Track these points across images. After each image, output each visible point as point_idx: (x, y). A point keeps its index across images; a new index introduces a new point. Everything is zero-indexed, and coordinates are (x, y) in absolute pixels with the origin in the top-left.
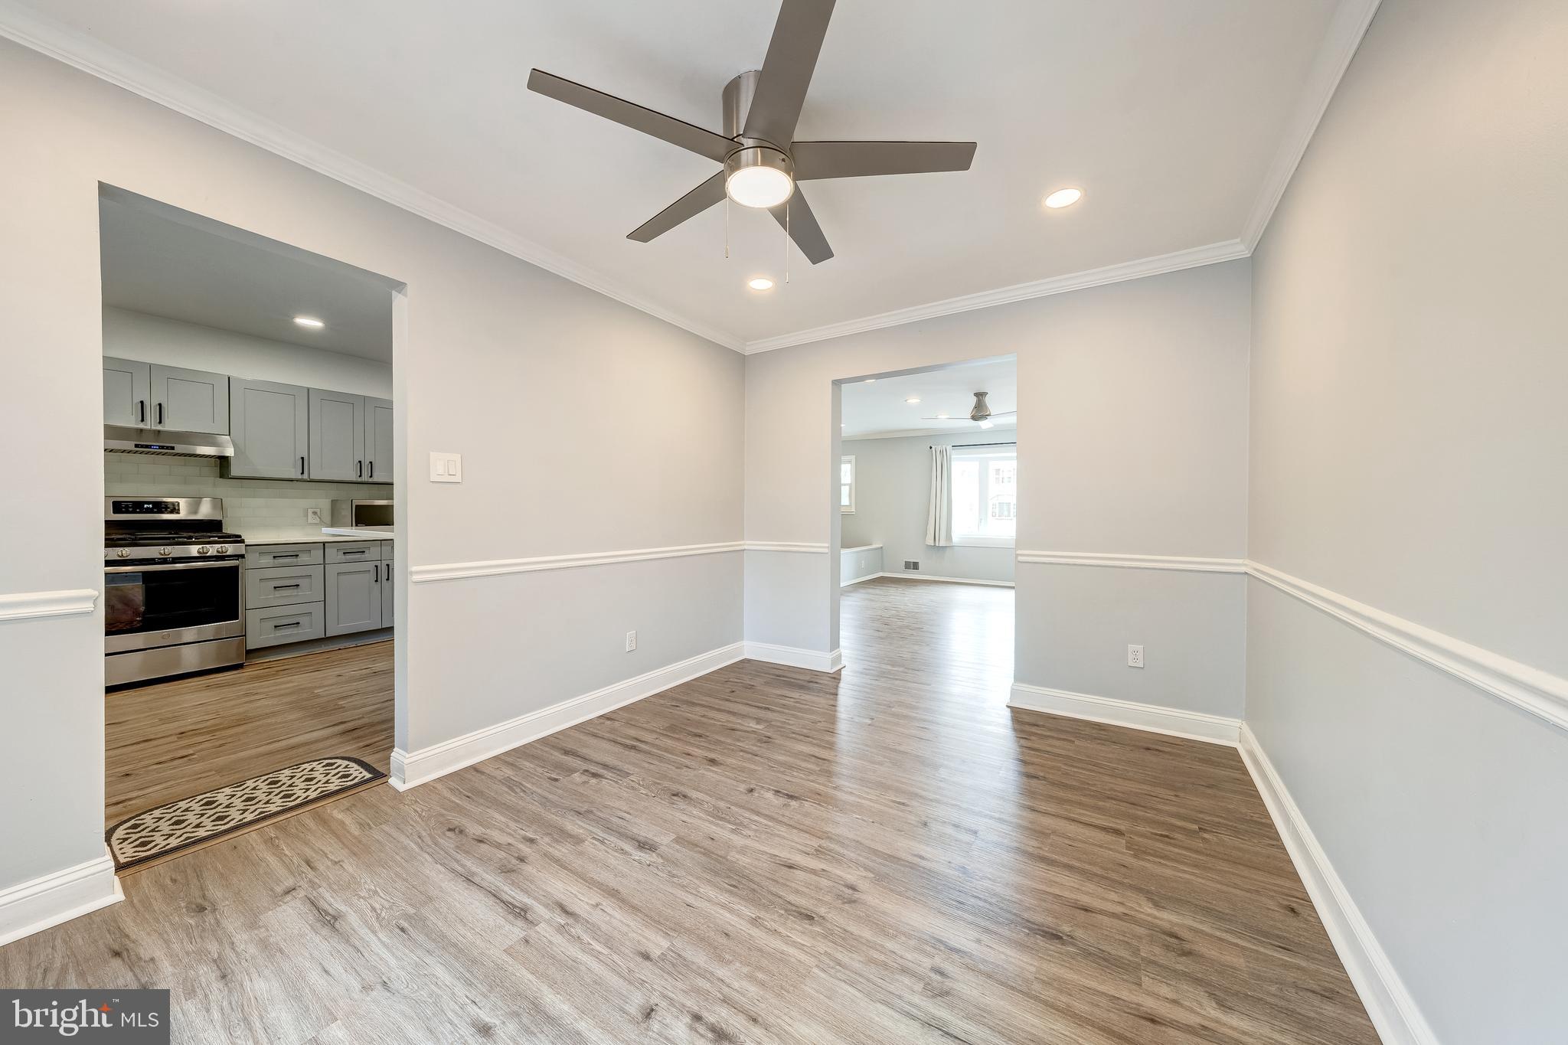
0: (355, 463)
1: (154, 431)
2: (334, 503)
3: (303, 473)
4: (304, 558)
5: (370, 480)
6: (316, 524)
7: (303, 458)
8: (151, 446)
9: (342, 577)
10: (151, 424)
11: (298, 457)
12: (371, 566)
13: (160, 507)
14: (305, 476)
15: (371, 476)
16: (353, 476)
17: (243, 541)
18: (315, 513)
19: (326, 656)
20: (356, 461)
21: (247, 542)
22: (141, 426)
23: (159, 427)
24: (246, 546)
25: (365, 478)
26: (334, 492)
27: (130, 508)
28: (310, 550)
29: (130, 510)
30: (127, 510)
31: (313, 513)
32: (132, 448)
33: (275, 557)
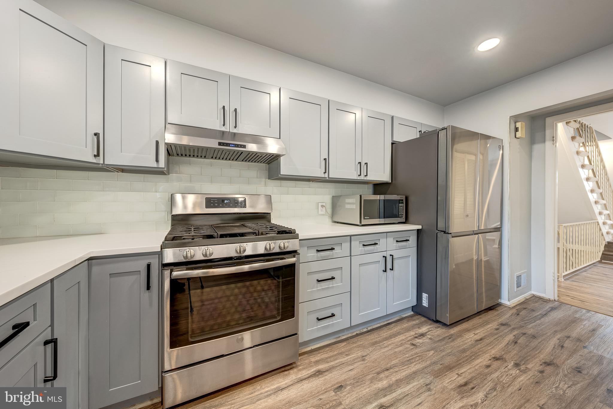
0: (357, 164)
1: (232, 133)
2: (334, 199)
3: (325, 172)
4: (338, 251)
5: (365, 179)
6: (323, 215)
7: (325, 160)
8: (229, 144)
9: (363, 268)
10: (229, 128)
11: (323, 159)
12: (378, 257)
13: (235, 203)
14: (327, 175)
15: (367, 175)
16: (355, 175)
17: (296, 237)
21: (301, 236)
22: (223, 129)
23: (235, 131)
24: (300, 240)
25: (363, 177)
27: (216, 203)
28: (341, 243)
29: (216, 205)
30: (214, 205)
31: (321, 206)
32: (216, 146)
33: (318, 251)
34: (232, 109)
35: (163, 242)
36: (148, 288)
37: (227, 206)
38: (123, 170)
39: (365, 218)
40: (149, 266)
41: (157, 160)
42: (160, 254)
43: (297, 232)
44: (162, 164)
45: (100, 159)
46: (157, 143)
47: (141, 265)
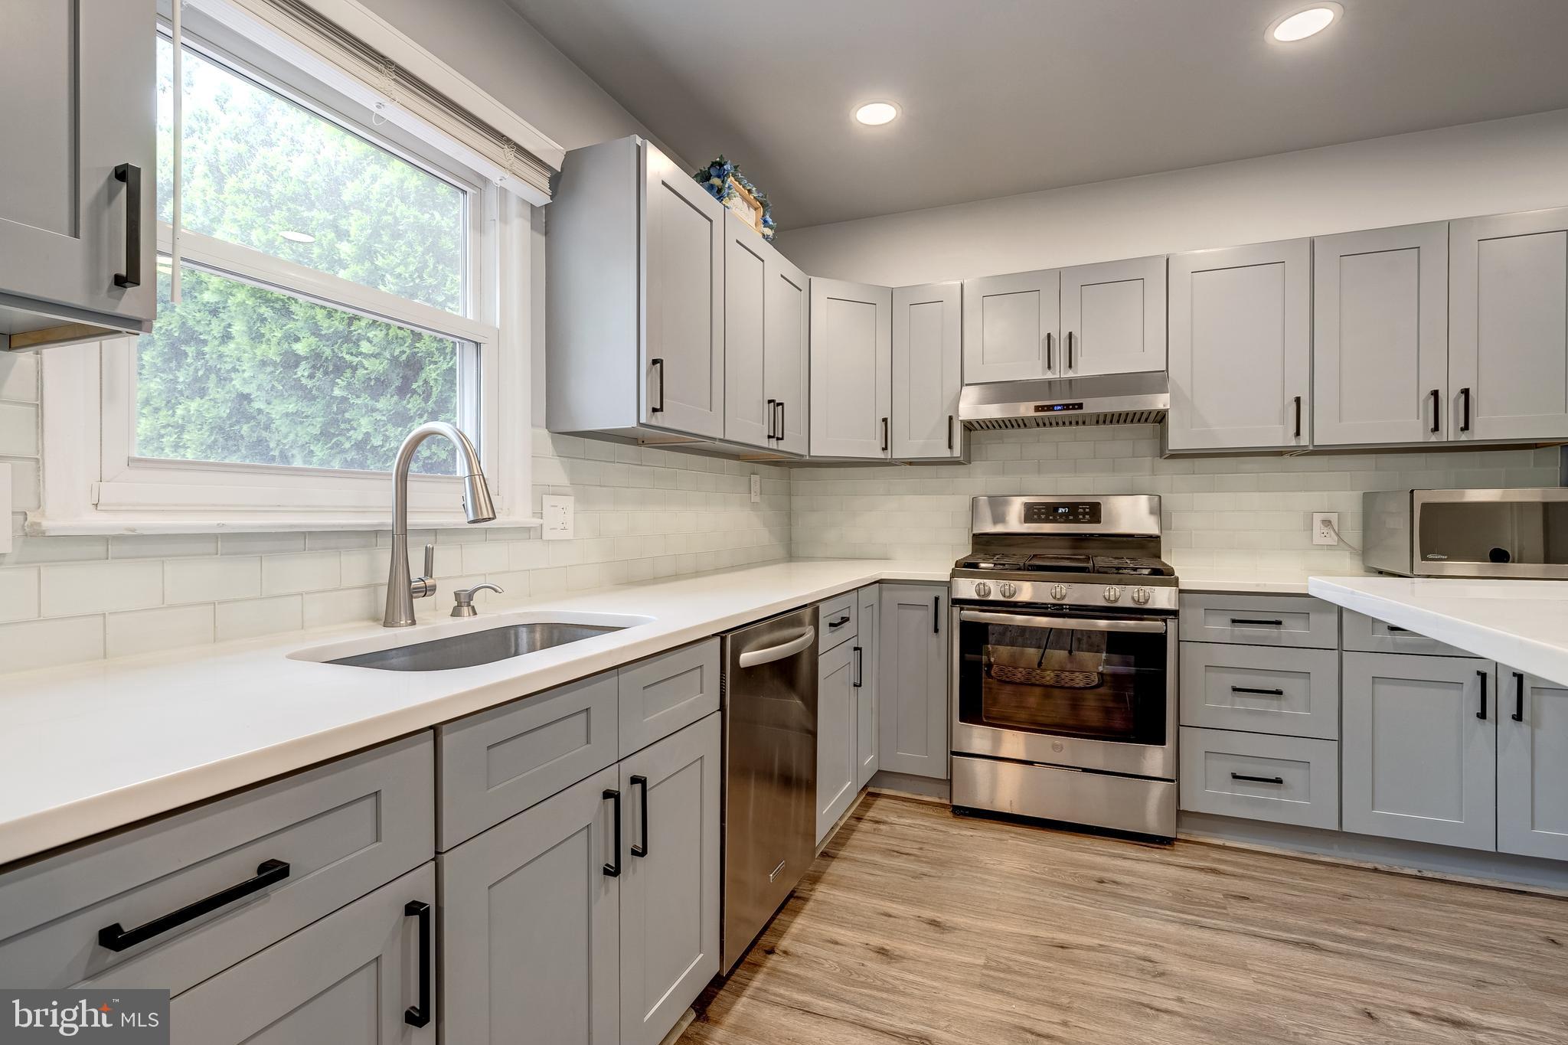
0: (1423, 396)
1: (1065, 380)
2: (1369, 500)
3: (1298, 433)
4: (1293, 632)
5: (1464, 437)
6: (1330, 547)
7: (1298, 400)
8: (1053, 406)
9: (1383, 689)
10: (1061, 372)
11: (1290, 399)
12: (1464, 670)
13: (1076, 512)
14: (1304, 440)
15: (1466, 428)
16: (1416, 432)
17: (1175, 582)
18: (1327, 523)
19: (1341, 884)
20: (1426, 391)
21: (1185, 583)
22: (1049, 375)
23: (1071, 374)
24: (1181, 591)
25: (1450, 432)
26: (1366, 473)
27: (1043, 514)
28: (1308, 613)
29: (1043, 517)
30: (1039, 517)
31: (1322, 523)
32: (1032, 413)
33: (1234, 621)
34: (1065, 334)
35: (953, 569)
36: (936, 630)
37: (1062, 520)
38: (911, 463)
39: (1430, 556)
40: (937, 599)
41: (950, 447)
42: (948, 585)
43: (1176, 574)
44: (957, 451)
45: (887, 453)
46: (951, 418)
47: (927, 597)
